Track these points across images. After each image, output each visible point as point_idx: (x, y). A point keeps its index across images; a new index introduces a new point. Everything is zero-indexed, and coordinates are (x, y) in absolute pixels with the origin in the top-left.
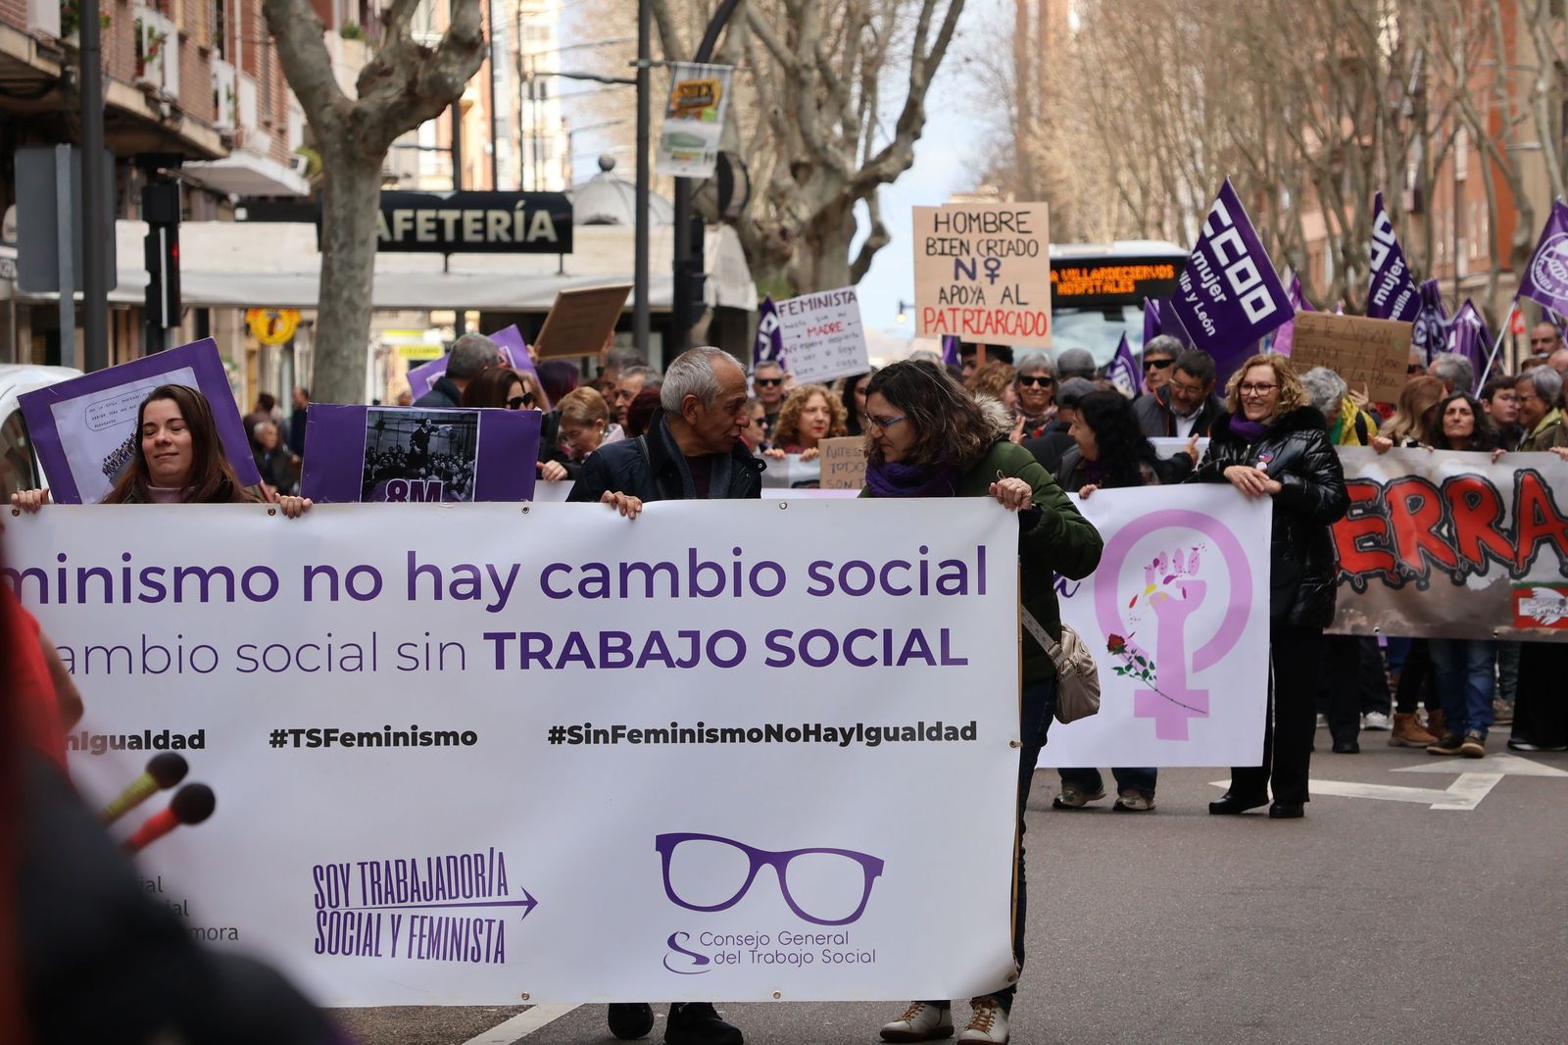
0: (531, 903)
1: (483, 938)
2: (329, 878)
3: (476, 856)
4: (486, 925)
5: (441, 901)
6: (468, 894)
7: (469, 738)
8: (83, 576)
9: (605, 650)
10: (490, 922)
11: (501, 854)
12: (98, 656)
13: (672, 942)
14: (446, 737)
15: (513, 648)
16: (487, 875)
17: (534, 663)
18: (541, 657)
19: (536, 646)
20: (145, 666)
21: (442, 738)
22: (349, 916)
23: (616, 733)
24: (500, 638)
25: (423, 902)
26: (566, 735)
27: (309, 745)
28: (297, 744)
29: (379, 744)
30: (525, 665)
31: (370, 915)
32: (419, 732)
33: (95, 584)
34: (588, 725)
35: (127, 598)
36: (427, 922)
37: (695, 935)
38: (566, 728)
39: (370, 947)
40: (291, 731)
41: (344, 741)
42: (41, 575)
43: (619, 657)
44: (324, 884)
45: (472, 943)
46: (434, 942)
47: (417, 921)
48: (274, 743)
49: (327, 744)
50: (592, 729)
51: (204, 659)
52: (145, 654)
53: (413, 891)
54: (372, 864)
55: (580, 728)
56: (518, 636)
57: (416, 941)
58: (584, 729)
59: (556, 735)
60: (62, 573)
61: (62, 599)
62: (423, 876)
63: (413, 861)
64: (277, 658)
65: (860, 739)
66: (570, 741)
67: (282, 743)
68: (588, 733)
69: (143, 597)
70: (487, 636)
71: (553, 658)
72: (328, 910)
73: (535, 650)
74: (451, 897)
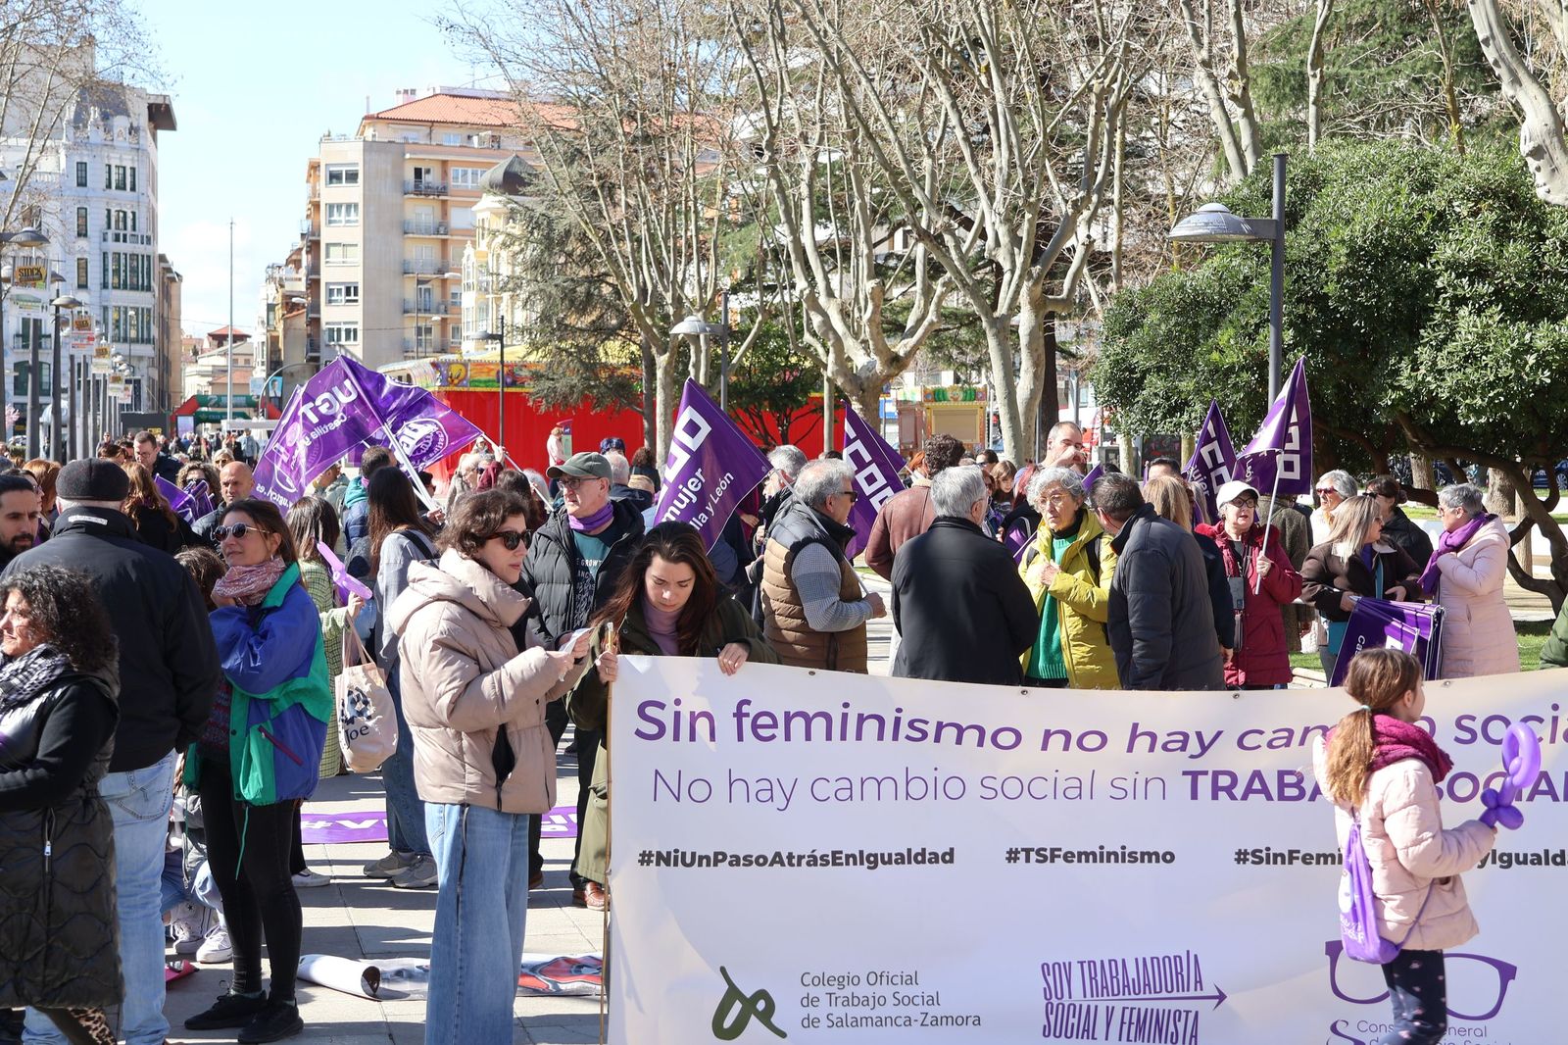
0: (1221, 997)
1: (1181, 1026)
2: (1055, 973)
3: (1175, 957)
4: (1184, 1015)
5: (1147, 996)
6: (1169, 989)
7: (1168, 857)
8: (861, 719)
9: (1282, 785)
10: (1187, 1012)
11: (1196, 956)
12: (871, 785)
13: (1334, 1029)
14: (1149, 856)
15: (1205, 783)
16: (1185, 973)
17: (1222, 795)
18: (1229, 790)
19: (1224, 781)
20: (907, 793)
21: (1146, 857)
22: (1072, 1007)
23: (1292, 856)
24: (1195, 775)
25: (1133, 996)
26: (1249, 857)
27: (1038, 861)
28: (1028, 860)
29: (1095, 861)
30: (1215, 797)
31: (1089, 1006)
32: (1127, 851)
33: (871, 726)
34: (1268, 849)
35: (895, 737)
36: (1135, 1012)
37: (1353, 1023)
38: (1249, 851)
39: (1088, 1032)
40: (1023, 850)
41: (1066, 859)
42: (828, 717)
43: (1294, 792)
44: (1050, 979)
45: (1172, 1029)
46: (1140, 1028)
47: (1127, 1012)
48: (1009, 859)
49: (1052, 861)
50: (1271, 852)
51: (954, 788)
52: (907, 784)
53: (1124, 987)
54: (1089, 962)
55: (1261, 851)
56: (1210, 774)
57: (1125, 1027)
58: (1265, 852)
59: (1241, 857)
60: (845, 716)
61: (843, 737)
62: (1132, 974)
63: (1124, 961)
64: (1013, 788)
65: (1494, 862)
66: (1253, 862)
67: (1016, 859)
68: (1268, 855)
69: (908, 738)
70: (1185, 773)
71: (1238, 791)
72: (1054, 1001)
73: (1224, 786)
74: (1155, 992)
